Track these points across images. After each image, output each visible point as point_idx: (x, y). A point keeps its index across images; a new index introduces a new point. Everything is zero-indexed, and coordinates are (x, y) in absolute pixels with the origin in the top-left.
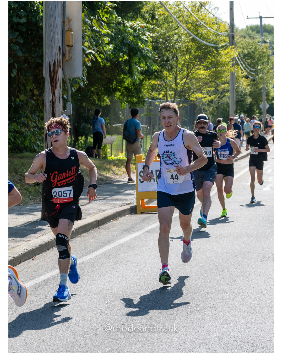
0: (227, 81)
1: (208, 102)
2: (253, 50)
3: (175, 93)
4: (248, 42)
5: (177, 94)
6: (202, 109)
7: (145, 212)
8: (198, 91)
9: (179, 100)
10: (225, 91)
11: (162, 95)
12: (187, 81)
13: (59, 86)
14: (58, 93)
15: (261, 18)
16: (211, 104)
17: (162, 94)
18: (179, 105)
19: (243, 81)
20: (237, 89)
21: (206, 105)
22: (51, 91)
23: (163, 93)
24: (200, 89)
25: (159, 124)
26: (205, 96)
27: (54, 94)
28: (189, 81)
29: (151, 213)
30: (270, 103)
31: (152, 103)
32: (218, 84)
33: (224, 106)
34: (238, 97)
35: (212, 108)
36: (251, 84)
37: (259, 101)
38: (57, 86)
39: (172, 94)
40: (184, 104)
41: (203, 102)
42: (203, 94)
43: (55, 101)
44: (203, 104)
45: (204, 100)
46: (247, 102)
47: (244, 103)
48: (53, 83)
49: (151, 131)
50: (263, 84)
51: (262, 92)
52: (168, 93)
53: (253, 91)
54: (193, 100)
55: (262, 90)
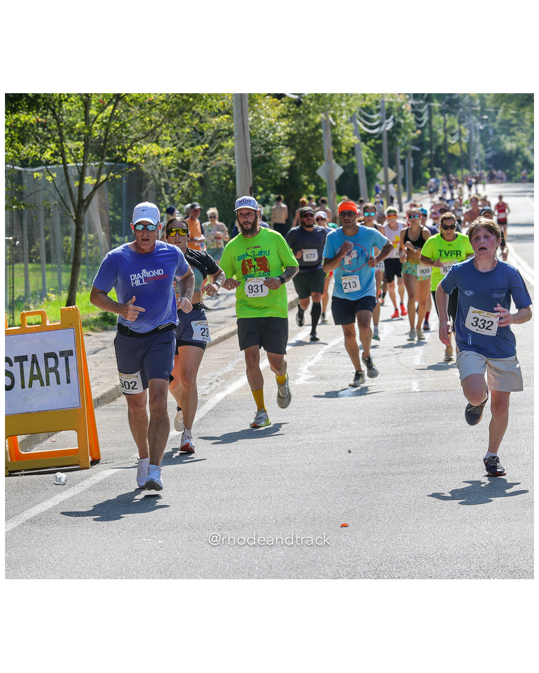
0: (224, 106)
1: (177, 168)
3: (84, 146)
5: (90, 147)
6: (160, 186)
7: (20, 471)
8: (147, 139)
9: (97, 163)
10: (220, 135)
11: (50, 152)
12: (117, 111)
16: (184, 171)
17: (51, 149)
18: (98, 178)
19: (267, 107)
20: (251, 126)
21: (172, 175)
23: (53, 145)
24: (153, 132)
25: (47, 233)
26: (168, 149)
28: (122, 111)
29: (37, 471)
30: (345, 163)
31: (24, 176)
32: (201, 118)
34: (257, 149)
35: (186, 183)
36: (290, 114)
37: (315, 159)
39: (78, 149)
40: (111, 174)
42: (163, 146)
44: (163, 172)
45: (166, 161)
46: (283, 163)
47: (273, 165)
49: (26, 251)
50: (323, 111)
51: (321, 135)
52: (66, 146)
53: (296, 132)
54: (135, 162)
55: (321, 128)
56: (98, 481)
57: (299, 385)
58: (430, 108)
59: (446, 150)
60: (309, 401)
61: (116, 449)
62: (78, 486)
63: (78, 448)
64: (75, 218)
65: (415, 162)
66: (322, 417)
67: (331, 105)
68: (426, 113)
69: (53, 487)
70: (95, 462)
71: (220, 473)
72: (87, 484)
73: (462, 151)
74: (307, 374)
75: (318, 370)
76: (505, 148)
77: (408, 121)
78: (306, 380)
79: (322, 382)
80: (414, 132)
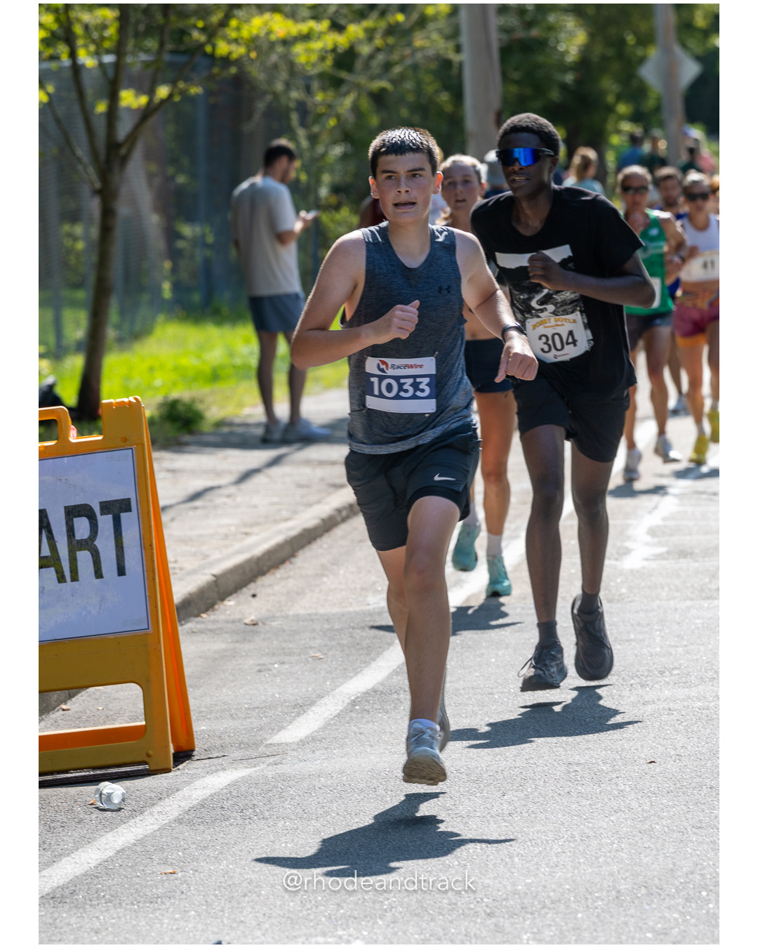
1: (327, 65)
3: (119, 18)
5: (133, 20)
6: (288, 109)
16: (343, 75)
18: (151, 92)
21: (315, 85)
23: (47, 19)
26: (309, 25)
29: (50, 778)
30: (699, 50)
33: (419, 84)
34: (509, 21)
35: (348, 101)
37: (630, 39)
39: (104, 27)
40: (181, 85)
41: (291, 65)
44: (297, 78)
45: (301, 53)
46: (567, 52)
47: (540, 59)
52: (78, 20)
54: (234, 56)
56: (195, 802)
57: (632, 571)
60: (659, 607)
61: (227, 724)
62: (151, 814)
63: (144, 723)
64: (98, 185)
66: (693, 647)
69: (93, 816)
70: (184, 755)
71: (474, 781)
72: (172, 807)
74: (647, 544)
75: (671, 535)
78: (647, 560)
79: (684, 563)
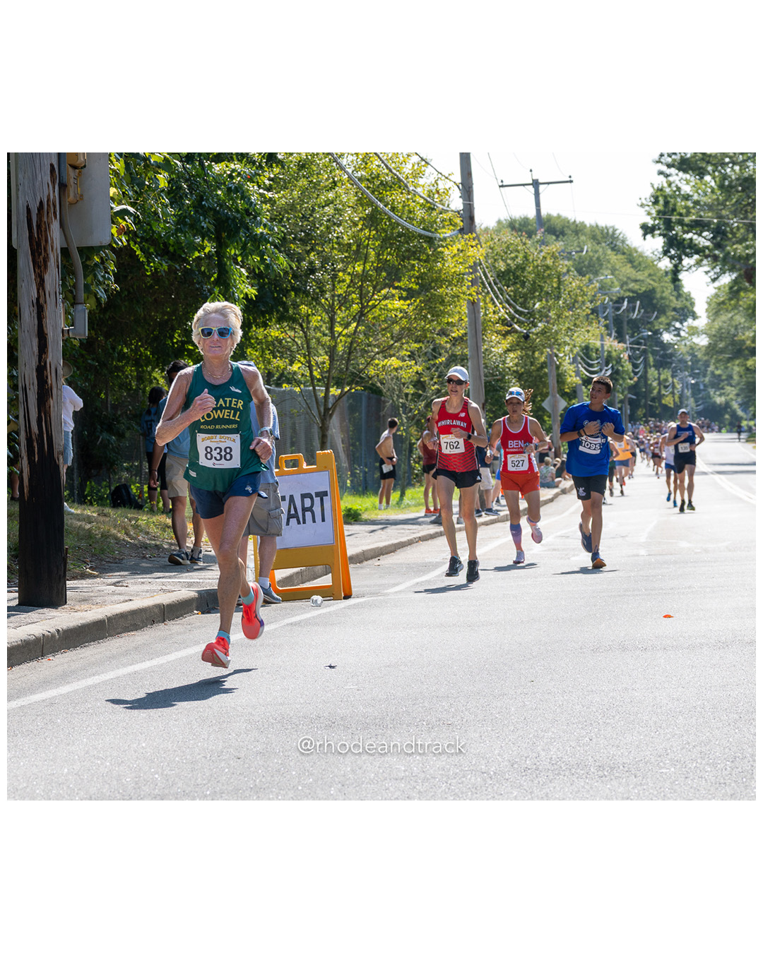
2: (519, 260)
3: (330, 360)
4: (506, 243)
6: (399, 406)
12: (360, 328)
13: (53, 264)
14: (52, 280)
15: (536, 184)
18: (342, 389)
21: (410, 397)
22: (33, 277)
27: (41, 284)
28: (364, 328)
38: (49, 264)
42: (402, 361)
43: (45, 302)
44: (401, 393)
45: (405, 374)
48: (39, 258)
50: (549, 346)
51: (546, 374)
53: (523, 370)
55: (546, 367)
58: (646, 360)
59: (660, 402)
65: (631, 410)
67: (556, 340)
68: (642, 366)
73: (675, 403)
76: (715, 402)
77: (626, 369)
80: (631, 379)
